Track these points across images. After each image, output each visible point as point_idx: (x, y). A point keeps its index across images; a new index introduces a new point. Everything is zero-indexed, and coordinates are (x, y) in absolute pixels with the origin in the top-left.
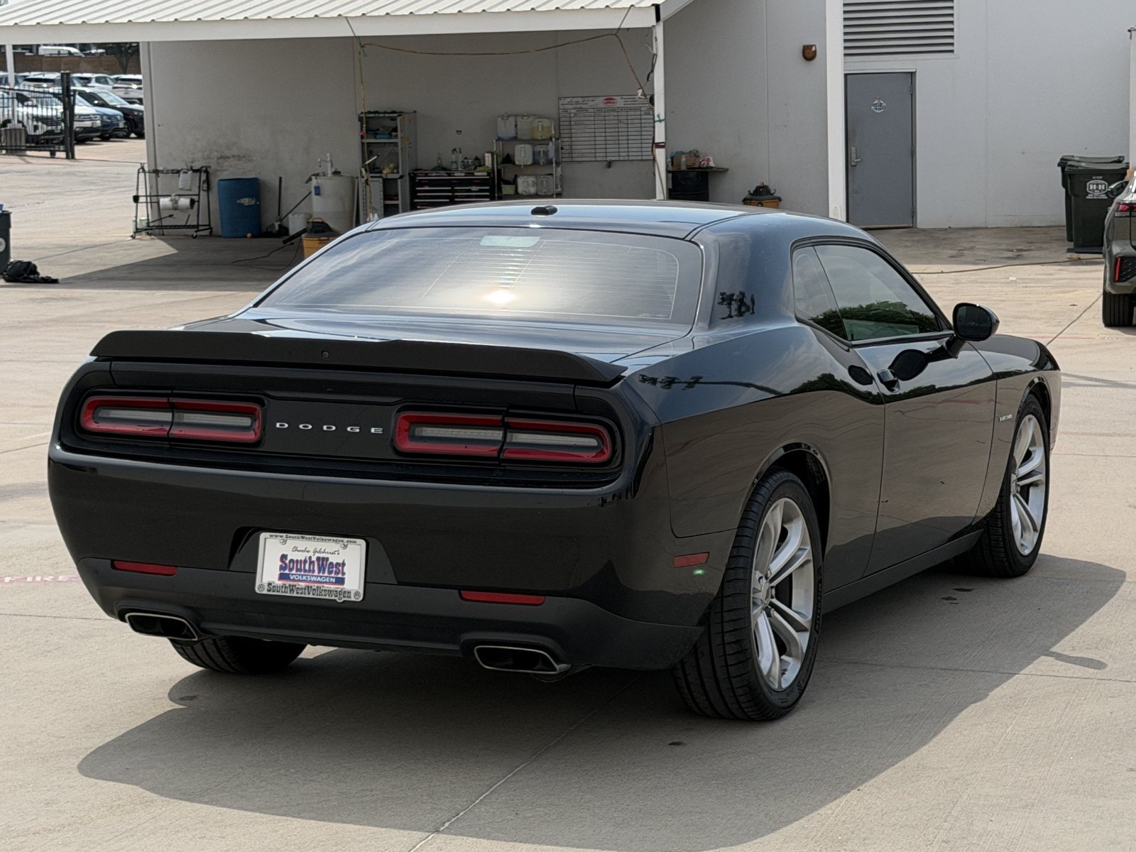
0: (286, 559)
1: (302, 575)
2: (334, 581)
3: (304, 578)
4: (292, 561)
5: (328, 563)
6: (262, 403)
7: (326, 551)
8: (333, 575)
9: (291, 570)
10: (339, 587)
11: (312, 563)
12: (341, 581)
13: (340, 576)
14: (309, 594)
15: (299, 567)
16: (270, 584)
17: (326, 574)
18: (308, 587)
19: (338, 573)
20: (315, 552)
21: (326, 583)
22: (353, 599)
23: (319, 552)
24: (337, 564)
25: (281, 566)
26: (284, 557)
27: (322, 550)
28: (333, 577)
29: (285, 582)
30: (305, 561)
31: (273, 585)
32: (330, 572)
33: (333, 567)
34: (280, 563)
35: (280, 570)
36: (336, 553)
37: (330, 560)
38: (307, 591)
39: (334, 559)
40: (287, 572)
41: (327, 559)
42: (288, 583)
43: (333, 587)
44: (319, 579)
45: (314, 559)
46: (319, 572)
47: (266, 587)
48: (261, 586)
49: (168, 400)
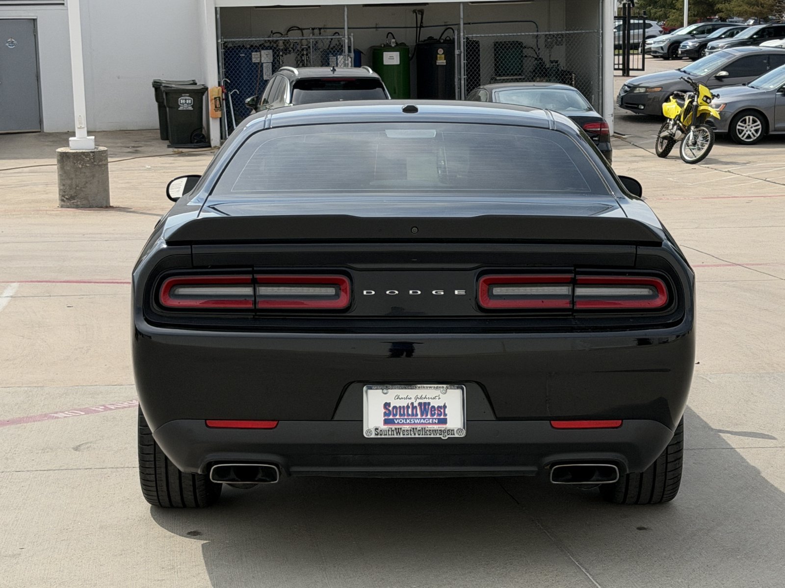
0: (390, 406)
1: (406, 419)
2: (437, 422)
3: (408, 421)
4: (395, 407)
5: (430, 406)
6: (348, 275)
7: (427, 397)
8: (435, 417)
9: (395, 415)
10: (442, 427)
11: (414, 408)
12: (444, 421)
13: (442, 417)
14: (415, 434)
15: (402, 413)
16: (376, 429)
17: (429, 417)
18: (413, 429)
19: (440, 415)
20: (417, 398)
21: (429, 424)
22: (456, 436)
23: (421, 398)
24: (439, 407)
25: (385, 413)
26: (387, 405)
27: (424, 396)
28: (435, 419)
29: (391, 426)
30: (408, 407)
31: (380, 429)
32: (432, 415)
33: (435, 410)
34: (384, 411)
35: (384, 416)
36: (437, 398)
37: (432, 405)
38: (412, 432)
39: (435, 403)
40: (391, 417)
41: (429, 404)
42: (393, 427)
43: (436, 427)
44: (422, 421)
45: (416, 404)
46: (422, 415)
47: (374, 432)
48: (369, 431)
49: (253, 276)
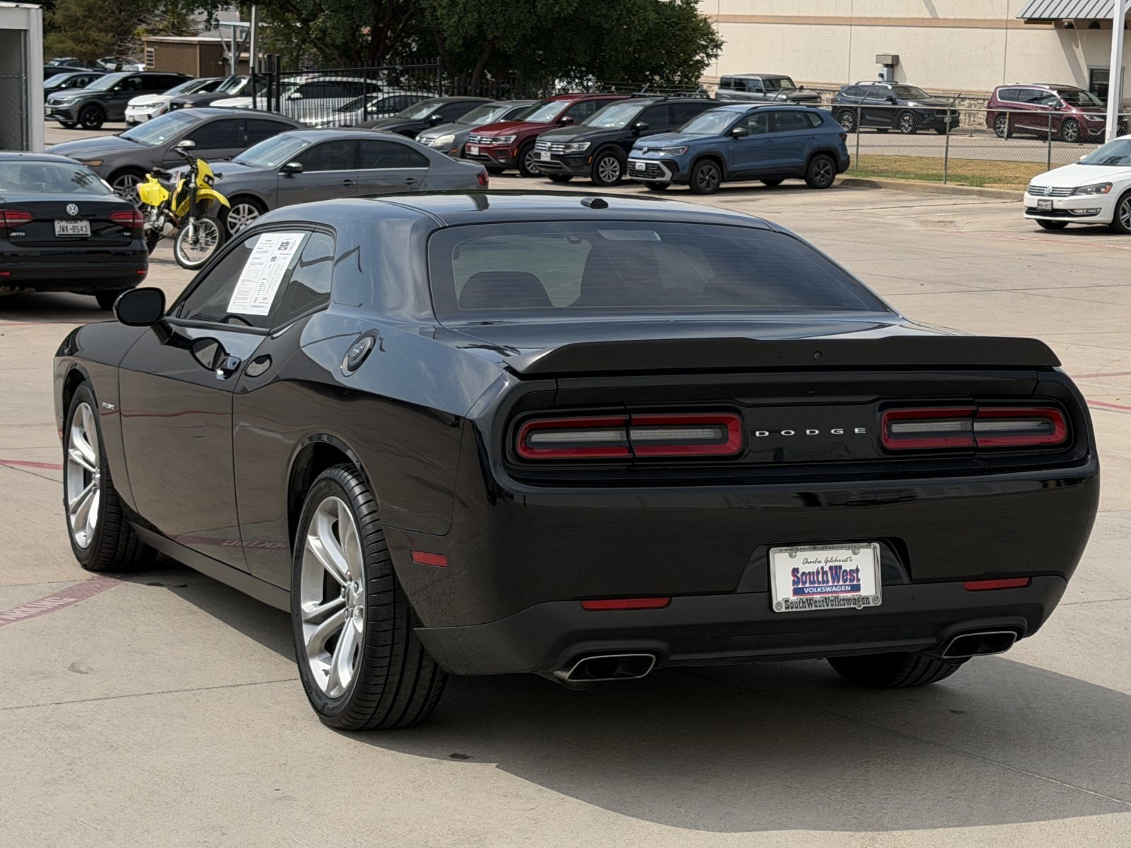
0: (798, 572)
1: (816, 587)
2: (849, 589)
3: (819, 590)
4: (804, 574)
5: (842, 571)
7: (838, 559)
8: (848, 583)
9: (804, 583)
10: (855, 594)
11: (825, 573)
12: (857, 588)
13: (855, 583)
14: (828, 606)
15: (812, 580)
16: (787, 601)
17: (841, 583)
18: (826, 599)
19: (853, 580)
20: (827, 562)
21: (842, 592)
22: (872, 604)
23: (831, 561)
24: (851, 571)
25: (794, 580)
26: (795, 571)
27: (834, 559)
28: (848, 585)
29: (801, 597)
30: (818, 572)
31: (790, 601)
32: (845, 581)
33: (847, 574)
34: (793, 578)
35: (793, 585)
36: (849, 560)
37: (843, 568)
38: (825, 603)
39: (847, 566)
40: (800, 586)
41: (840, 567)
42: (804, 597)
43: (849, 595)
44: (834, 589)
45: (826, 569)
46: (834, 582)
47: (784, 605)
48: (779, 604)
49: (630, 417)
